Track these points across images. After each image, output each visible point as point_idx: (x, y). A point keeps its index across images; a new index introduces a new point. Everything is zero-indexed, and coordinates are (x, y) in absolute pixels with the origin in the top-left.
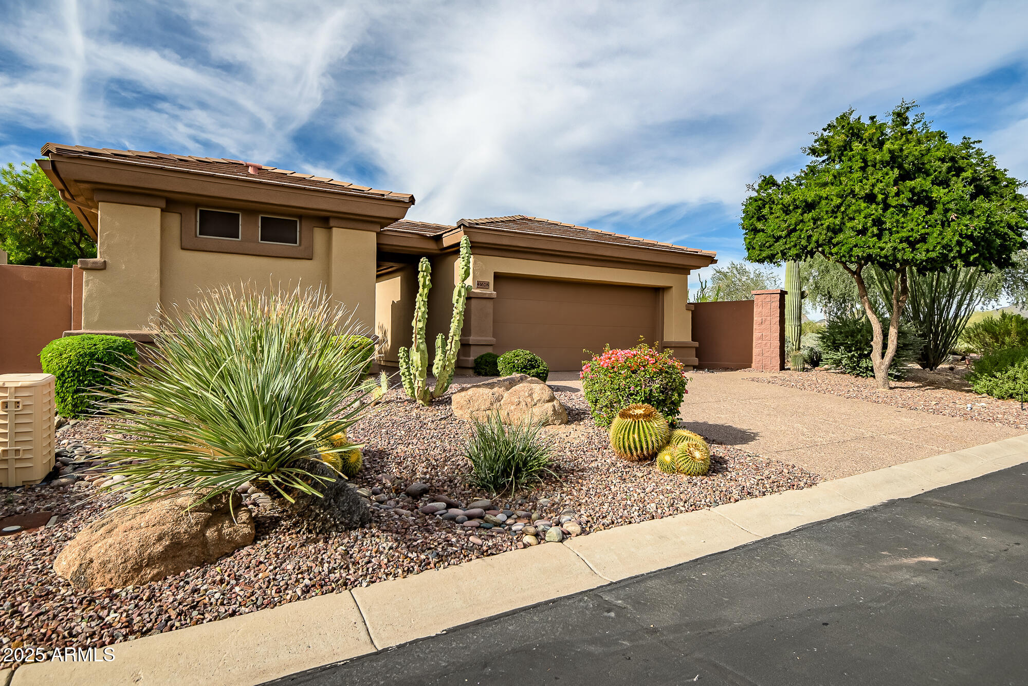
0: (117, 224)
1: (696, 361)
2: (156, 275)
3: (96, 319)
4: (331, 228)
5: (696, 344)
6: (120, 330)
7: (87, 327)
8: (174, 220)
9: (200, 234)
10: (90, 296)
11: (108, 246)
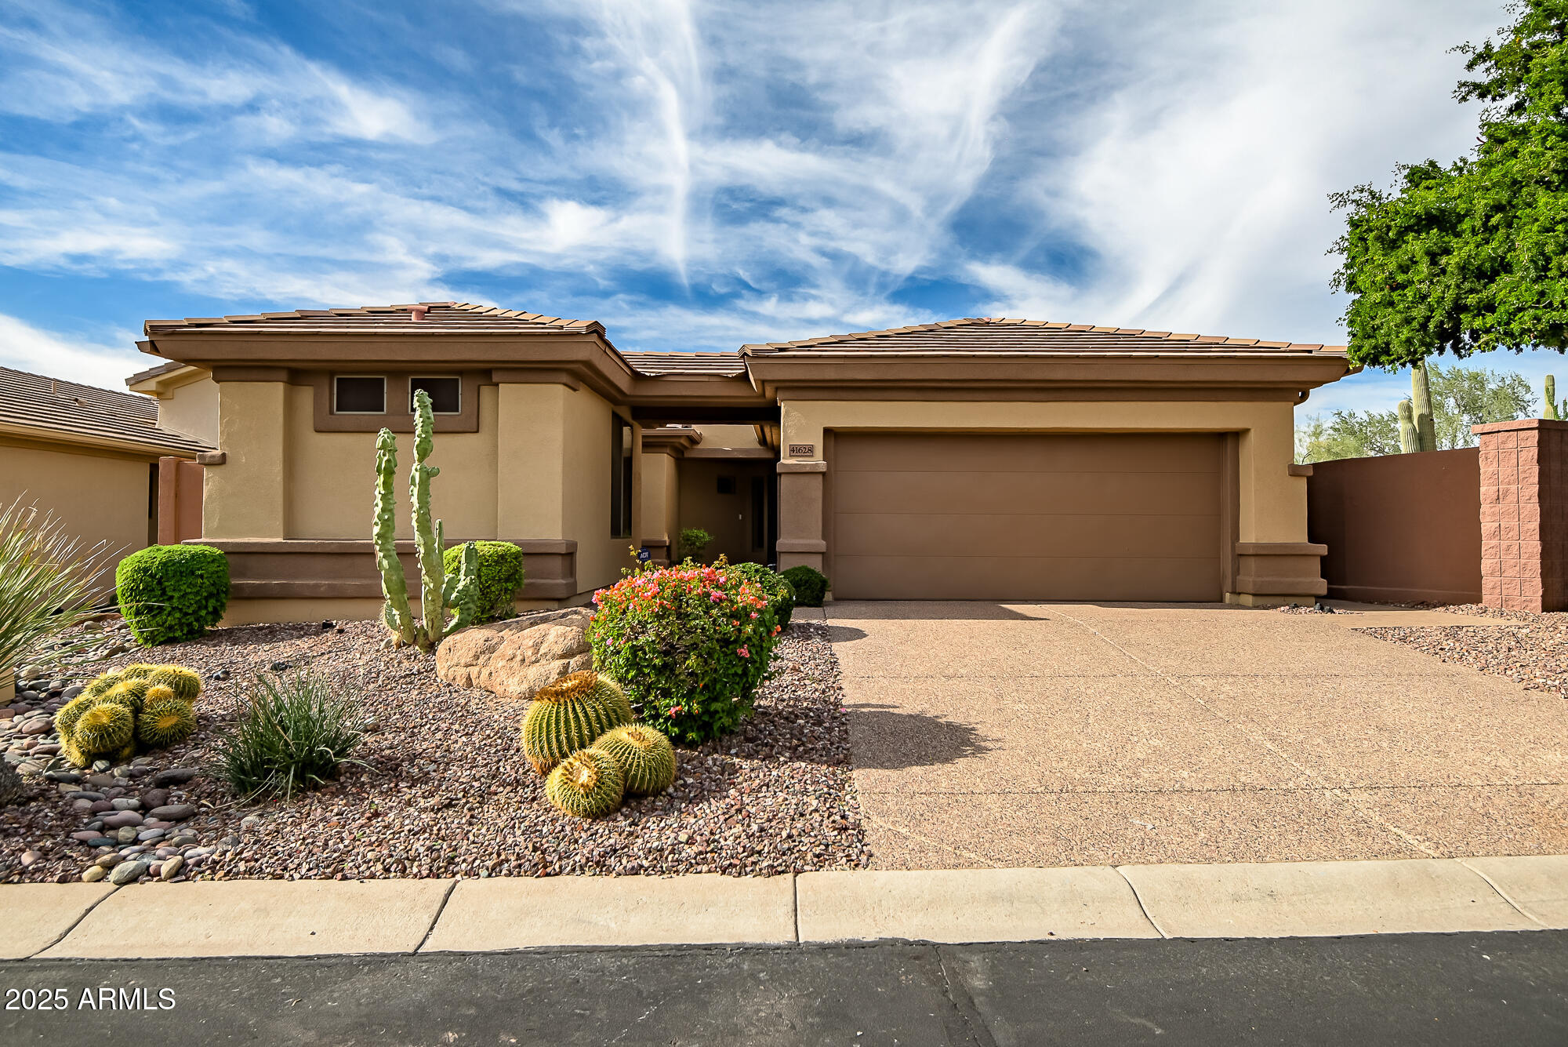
0: (237, 407)
1: (1322, 586)
2: (278, 469)
3: (216, 524)
4: (497, 385)
5: (1323, 549)
6: (240, 537)
7: (206, 537)
8: (306, 397)
9: (338, 410)
10: (209, 497)
11: (228, 434)
